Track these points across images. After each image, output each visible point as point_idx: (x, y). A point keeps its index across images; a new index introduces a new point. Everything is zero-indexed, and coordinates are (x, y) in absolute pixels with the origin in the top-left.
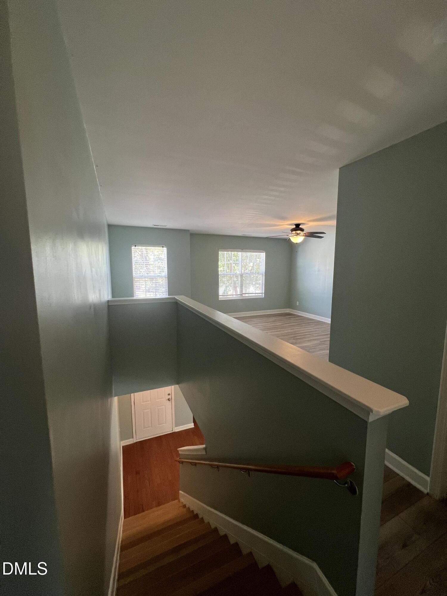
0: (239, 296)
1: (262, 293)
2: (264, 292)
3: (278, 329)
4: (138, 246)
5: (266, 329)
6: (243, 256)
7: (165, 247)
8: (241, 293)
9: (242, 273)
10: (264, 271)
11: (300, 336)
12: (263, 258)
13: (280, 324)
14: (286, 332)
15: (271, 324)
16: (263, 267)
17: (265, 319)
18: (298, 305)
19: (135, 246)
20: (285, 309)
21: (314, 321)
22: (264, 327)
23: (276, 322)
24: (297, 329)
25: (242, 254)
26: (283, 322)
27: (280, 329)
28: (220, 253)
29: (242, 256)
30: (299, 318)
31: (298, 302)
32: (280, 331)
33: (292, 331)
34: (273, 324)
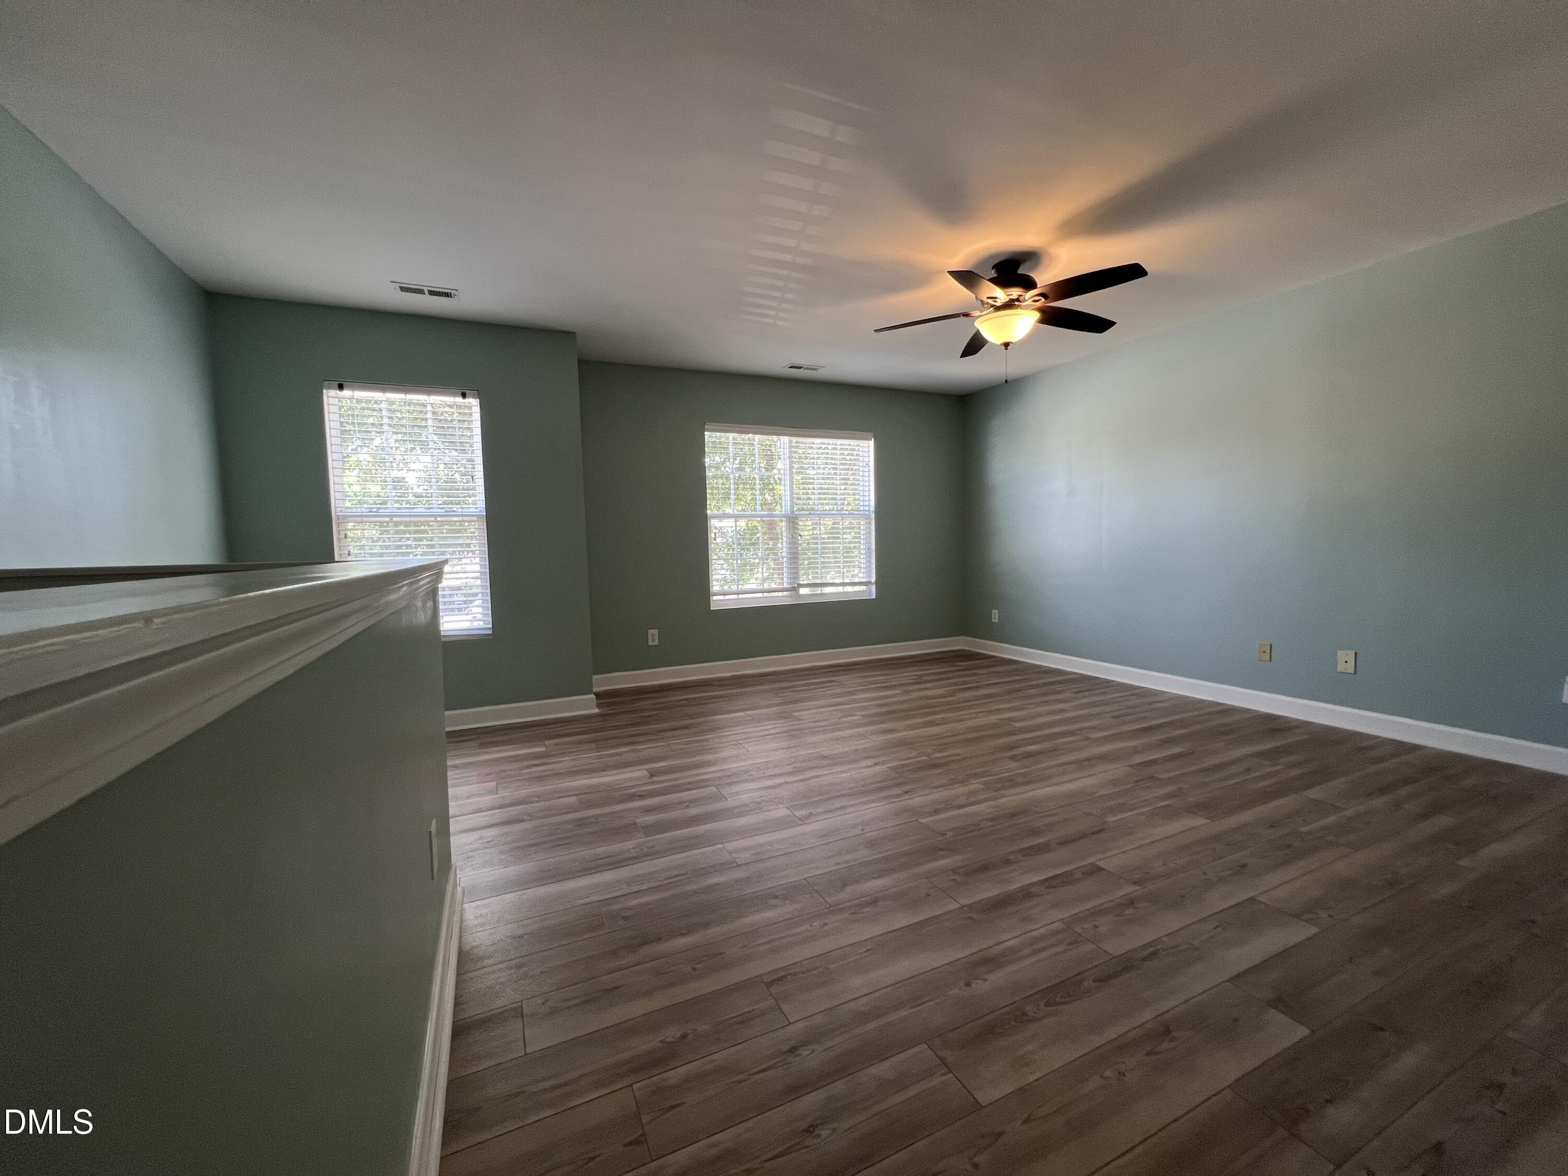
0: (786, 593)
1: (866, 584)
2: (873, 580)
3: (934, 713)
4: (353, 389)
5: (887, 713)
6: (793, 449)
7: (474, 397)
8: (794, 583)
9: (792, 512)
10: (873, 503)
11: (1033, 741)
12: (866, 459)
13: (941, 691)
14: (970, 723)
15: (906, 692)
16: (869, 495)
17: (884, 675)
18: (996, 621)
19: (341, 387)
20: (953, 638)
21: (1060, 678)
22: (880, 705)
23: (922, 686)
24: (1009, 709)
25: (791, 442)
26: (950, 685)
27: (944, 711)
28: (710, 437)
29: (791, 452)
30: (1008, 668)
31: (995, 612)
32: (945, 722)
33: (993, 719)
34: (915, 695)
